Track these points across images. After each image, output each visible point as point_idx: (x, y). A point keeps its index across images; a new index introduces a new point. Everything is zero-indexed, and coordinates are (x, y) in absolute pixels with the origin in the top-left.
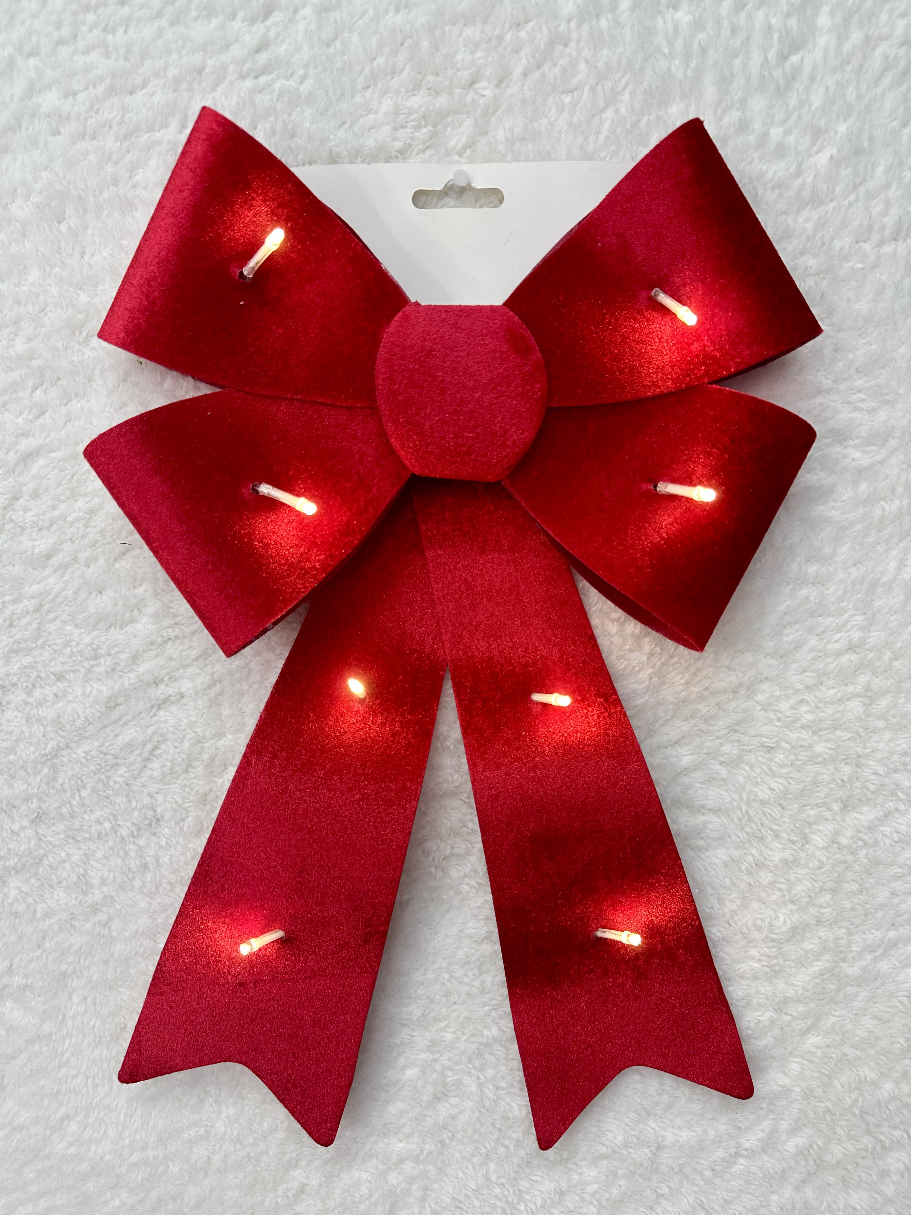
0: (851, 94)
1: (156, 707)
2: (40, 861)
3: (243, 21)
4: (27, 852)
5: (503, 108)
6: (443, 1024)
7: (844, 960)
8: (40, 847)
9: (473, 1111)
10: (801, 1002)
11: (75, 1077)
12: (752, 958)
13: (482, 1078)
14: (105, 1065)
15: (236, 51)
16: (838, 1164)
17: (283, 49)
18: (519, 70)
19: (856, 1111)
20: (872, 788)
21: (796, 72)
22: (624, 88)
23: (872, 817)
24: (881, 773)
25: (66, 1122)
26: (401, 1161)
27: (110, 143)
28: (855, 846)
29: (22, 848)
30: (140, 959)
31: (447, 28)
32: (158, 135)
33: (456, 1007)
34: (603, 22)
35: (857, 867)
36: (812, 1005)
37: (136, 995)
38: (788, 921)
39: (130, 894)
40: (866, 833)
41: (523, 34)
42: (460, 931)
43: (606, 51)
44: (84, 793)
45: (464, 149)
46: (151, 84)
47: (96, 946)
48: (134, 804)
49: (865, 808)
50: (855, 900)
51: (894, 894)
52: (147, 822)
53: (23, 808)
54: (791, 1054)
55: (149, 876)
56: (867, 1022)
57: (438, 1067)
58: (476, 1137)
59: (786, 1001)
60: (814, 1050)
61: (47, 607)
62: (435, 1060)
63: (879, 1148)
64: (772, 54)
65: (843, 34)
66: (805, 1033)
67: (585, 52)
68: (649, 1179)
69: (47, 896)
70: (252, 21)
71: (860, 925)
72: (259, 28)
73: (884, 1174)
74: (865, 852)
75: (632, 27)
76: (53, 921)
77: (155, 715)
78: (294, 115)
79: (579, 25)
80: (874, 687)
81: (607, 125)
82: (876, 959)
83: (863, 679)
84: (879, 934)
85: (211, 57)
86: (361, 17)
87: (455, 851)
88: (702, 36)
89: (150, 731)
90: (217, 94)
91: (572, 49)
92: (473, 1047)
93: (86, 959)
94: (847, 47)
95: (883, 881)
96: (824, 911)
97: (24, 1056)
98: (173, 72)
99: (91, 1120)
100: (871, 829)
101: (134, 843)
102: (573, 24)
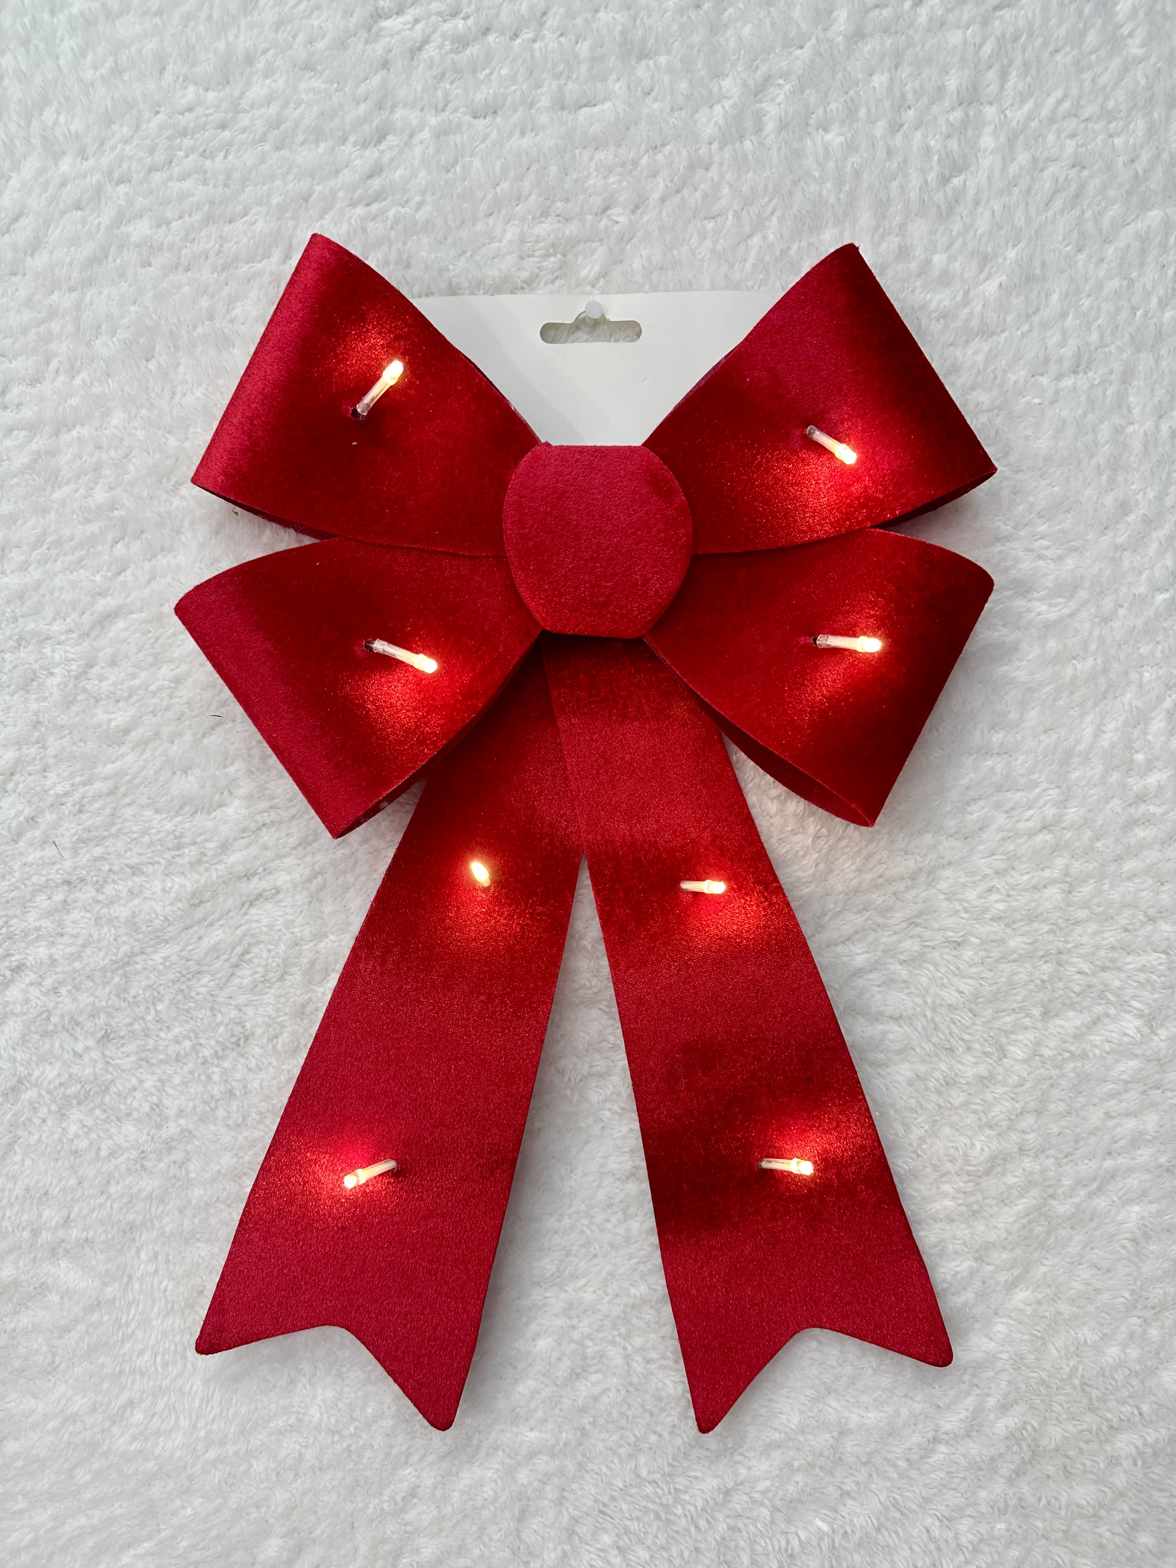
0: (1019, 218)
1: (247, 905)
2: (106, 1090)
3: (354, 146)
4: (92, 1078)
5: (640, 234)
6: (582, 1282)
7: (1053, 1196)
8: (107, 1071)
9: (618, 1390)
10: (1005, 1248)
11: (141, 1353)
12: (945, 1195)
13: (629, 1348)
14: (178, 1338)
15: (346, 177)
16: (1057, 1449)
17: (398, 174)
18: (656, 195)
19: (1076, 1382)
20: (1077, 989)
21: (958, 196)
22: (772, 213)
23: (1078, 1023)
24: (1087, 971)
25: (129, 1410)
26: (532, 1455)
27: (206, 275)
28: (1059, 1058)
29: (86, 1073)
30: (222, 1206)
31: (577, 151)
32: (259, 266)
33: (596, 1261)
34: (747, 144)
35: (1064, 1083)
36: (1018, 1251)
37: (216, 1250)
38: (986, 1149)
39: (212, 1128)
40: (1072, 1043)
41: (660, 158)
42: (602, 1166)
43: (750, 175)
44: (160, 1007)
45: (597, 279)
46: (253, 212)
47: (170, 1190)
48: (219, 1018)
49: (1071, 1014)
50: (1064, 1123)
51: (1108, 1116)
52: (233, 1040)
53: (89, 1024)
54: (996, 1314)
55: (234, 1105)
56: (1085, 1273)
57: (576, 1335)
58: (623, 1422)
59: (988, 1246)
60: (1022, 1307)
61: (122, 790)
62: (573, 1327)
63: (1105, 1428)
64: (932, 176)
65: (1007, 155)
66: (1012, 1286)
67: (728, 176)
68: (831, 1473)
69: (113, 1130)
70: (365, 145)
71: (1071, 1154)
72: (372, 153)
73: (1114, 1461)
74: (1072, 1065)
75: (779, 149)
76: (120, 1160)
77: (245, 914)
78: (409, 244)
79: (721, 148)
80: (1073, 871)
81: (754, 253)
82: (1091, 1195)
83: (1060, 862)
84: (1093, 1164)
85: (318, 184)
86: (483, 141)
87: (594, 1070)
88: (855, 159)
89: (239, 932)
90: (325, 222)
91: (713, 172)
92: (617, 1310)
93: (157, 1208)
94: (1013, 169)
95: (1096, 1100)
96: (1028, 1137)
97: (81, 1328)
98: (276, 200)
99: (159, 1408)
100: (1078, 1037)
101: (218, 1066)
102: (715, 146)
